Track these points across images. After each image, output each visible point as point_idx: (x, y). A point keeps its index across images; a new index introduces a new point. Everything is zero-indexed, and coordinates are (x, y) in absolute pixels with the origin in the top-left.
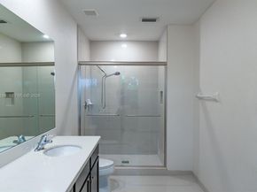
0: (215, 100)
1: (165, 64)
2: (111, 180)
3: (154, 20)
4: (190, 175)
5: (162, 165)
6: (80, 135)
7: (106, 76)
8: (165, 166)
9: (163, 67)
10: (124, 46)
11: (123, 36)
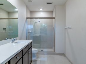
0: (70, 28)
1: (54, 18)
2: (37, 56)
3: (51, 4)
4: (63, 54)
5: (54, 51)
6: (27, 39)
7: (36, 22)
8: (55, 51)
9: (54, 19)
10: (42, 13)
11: (41, 9)
